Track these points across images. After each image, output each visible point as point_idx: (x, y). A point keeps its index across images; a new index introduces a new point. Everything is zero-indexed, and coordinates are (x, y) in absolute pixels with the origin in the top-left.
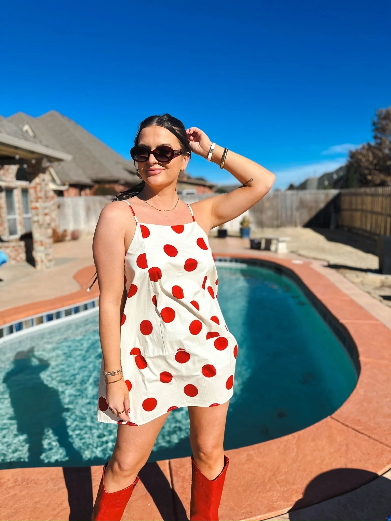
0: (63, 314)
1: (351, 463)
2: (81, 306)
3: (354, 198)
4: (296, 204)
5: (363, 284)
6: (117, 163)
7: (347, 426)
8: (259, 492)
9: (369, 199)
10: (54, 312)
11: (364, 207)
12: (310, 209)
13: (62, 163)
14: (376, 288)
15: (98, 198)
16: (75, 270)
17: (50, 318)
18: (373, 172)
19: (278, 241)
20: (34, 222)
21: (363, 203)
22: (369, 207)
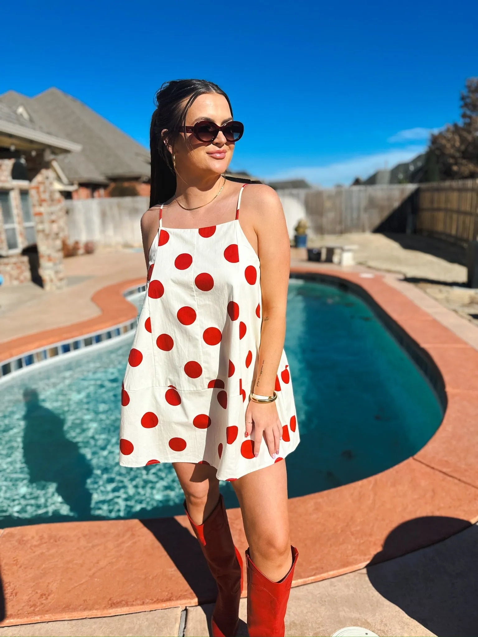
0: (82, 344)
1: (438, 510)
2: (103, 334)
3: (436, 195)
4: (364, 203)
5: (448, 300)
6: (137, 154)
7: (433, 468)
8: (331, 546)
9: (454, 196)
10: (70, 341)
11: (449, 206)
12: (381, 209)
13: (69, 156)
14: (464, 306)
15: (115, 200)
16: (92, 291)
17: (66, 349)
18: (460, 161)
19: (343, 250)
20: (39, 231)
21: (447, 201)
22: (454, 206)
